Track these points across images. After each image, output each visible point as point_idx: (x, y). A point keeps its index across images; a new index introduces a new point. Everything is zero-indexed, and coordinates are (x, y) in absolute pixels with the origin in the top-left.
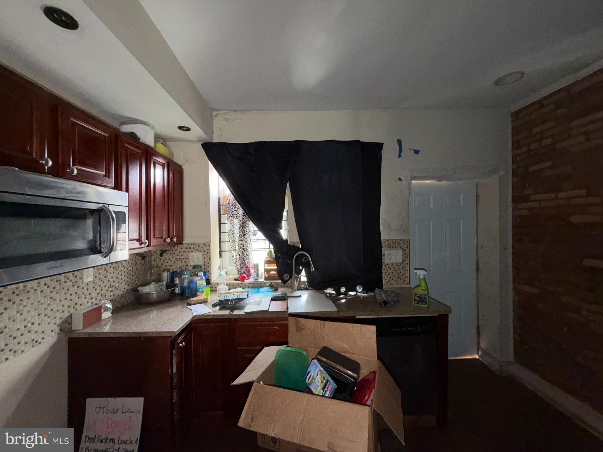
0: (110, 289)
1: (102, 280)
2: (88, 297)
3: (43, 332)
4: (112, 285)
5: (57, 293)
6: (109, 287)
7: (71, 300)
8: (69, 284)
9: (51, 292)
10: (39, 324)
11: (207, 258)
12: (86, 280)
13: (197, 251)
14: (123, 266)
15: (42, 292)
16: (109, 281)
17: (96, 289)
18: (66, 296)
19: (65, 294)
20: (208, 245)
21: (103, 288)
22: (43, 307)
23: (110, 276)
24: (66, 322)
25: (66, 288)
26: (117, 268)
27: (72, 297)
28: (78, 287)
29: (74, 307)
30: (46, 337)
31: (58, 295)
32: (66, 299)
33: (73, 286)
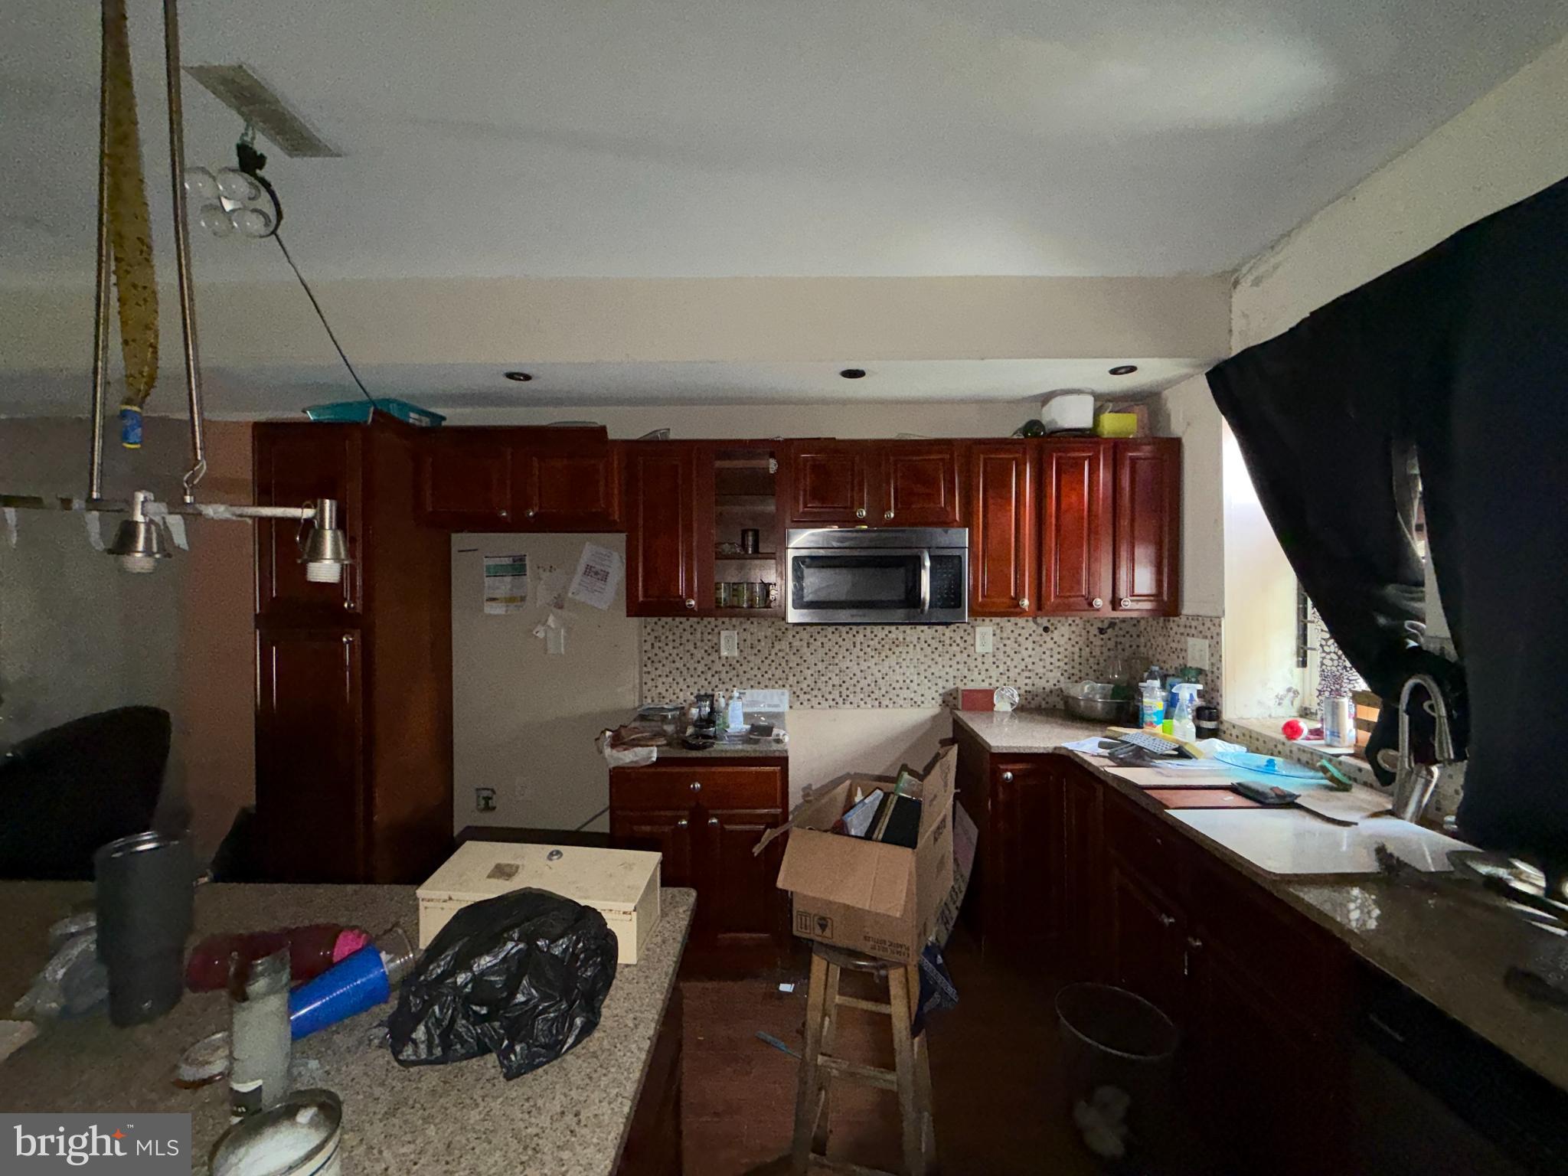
0: (1027, 674)
1: (1008, 656)
2: (983, 672)
3: (922, 695)
4: (1029, 668)
5: (940, 656)
6: (1023, 670)
7: (958, 670)
8: (955, 648)
9: (933, 652)
10: (918, 685)
11: (1217, 656)
12: (979, 649)
13: (1200, 635)
14: (1055, 643)
15: (922, 649)
16: (1023, 660)
17: (998, 667)
18: (951, 663)
19: (950, 659)
20: (1216, 621)
21: (1012, 668)
22: (923, 667)
23: (1025, 654)
24: (951, 695)
25: (951, 653)
26: (1042, 643)
27: (959, 666)
28: (969, 656)
29: (962, 680)
30: (926, 702)
31: (940, 659)
32: (951, 666)
33: (961, 652)
